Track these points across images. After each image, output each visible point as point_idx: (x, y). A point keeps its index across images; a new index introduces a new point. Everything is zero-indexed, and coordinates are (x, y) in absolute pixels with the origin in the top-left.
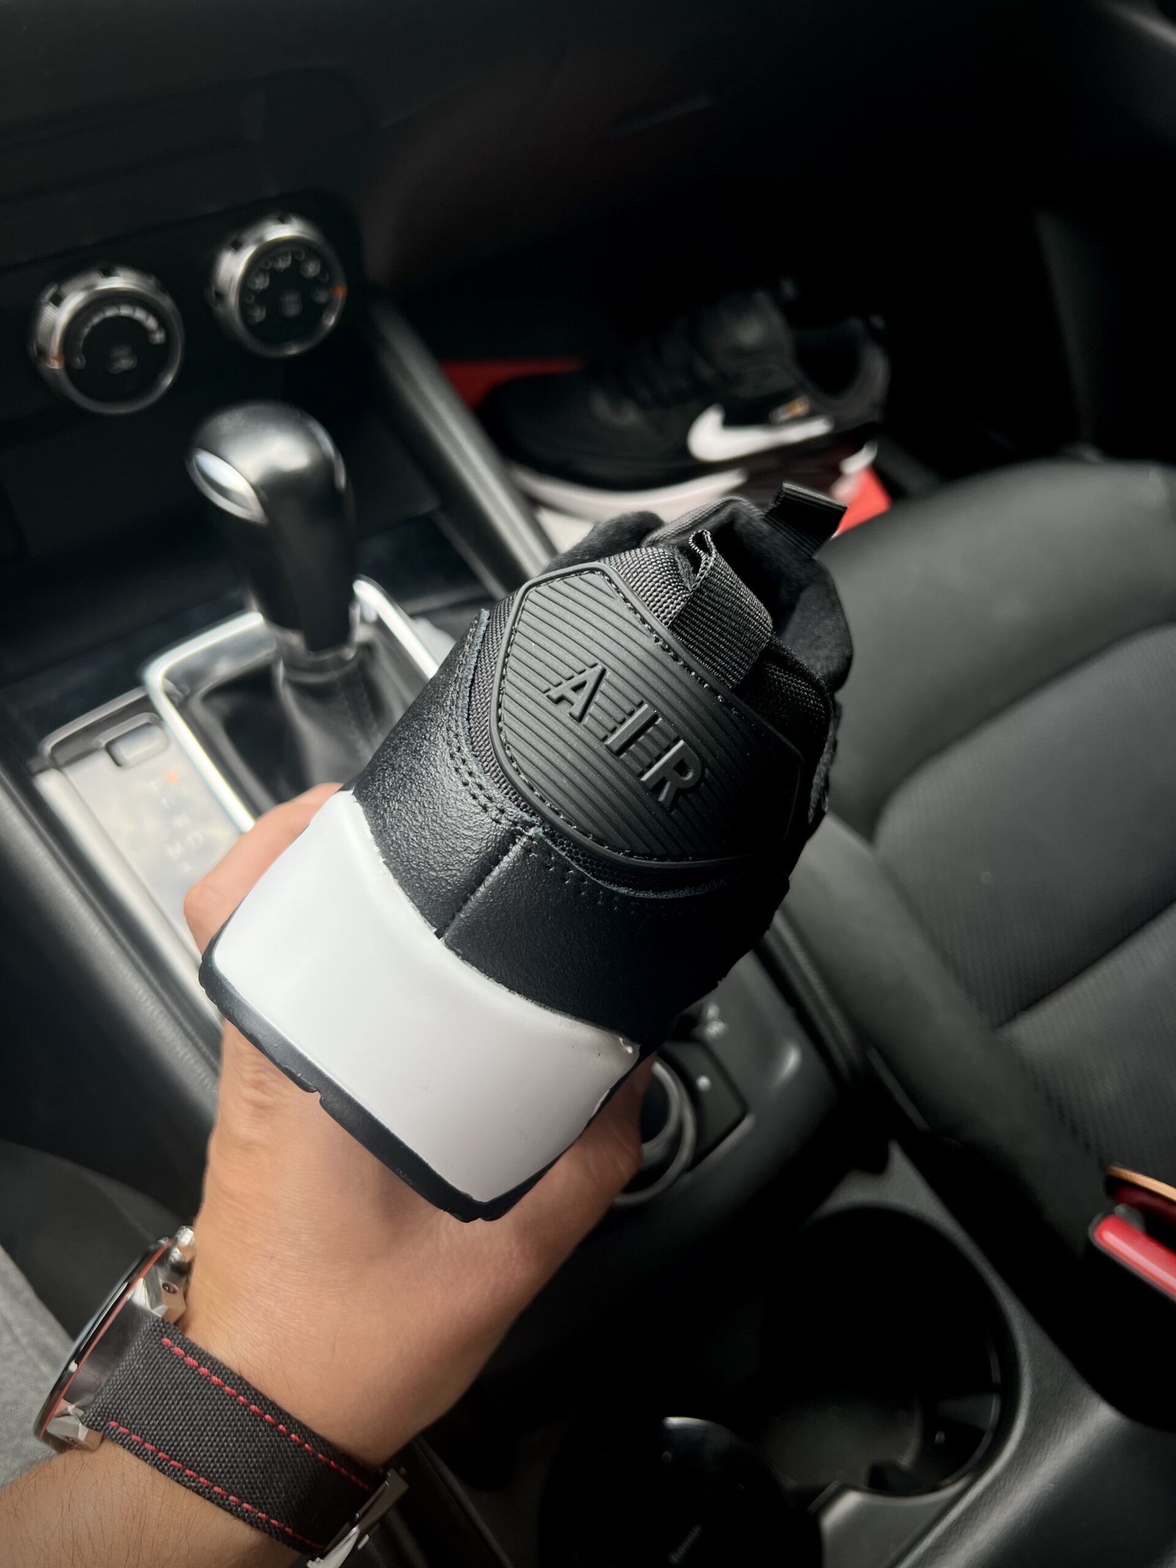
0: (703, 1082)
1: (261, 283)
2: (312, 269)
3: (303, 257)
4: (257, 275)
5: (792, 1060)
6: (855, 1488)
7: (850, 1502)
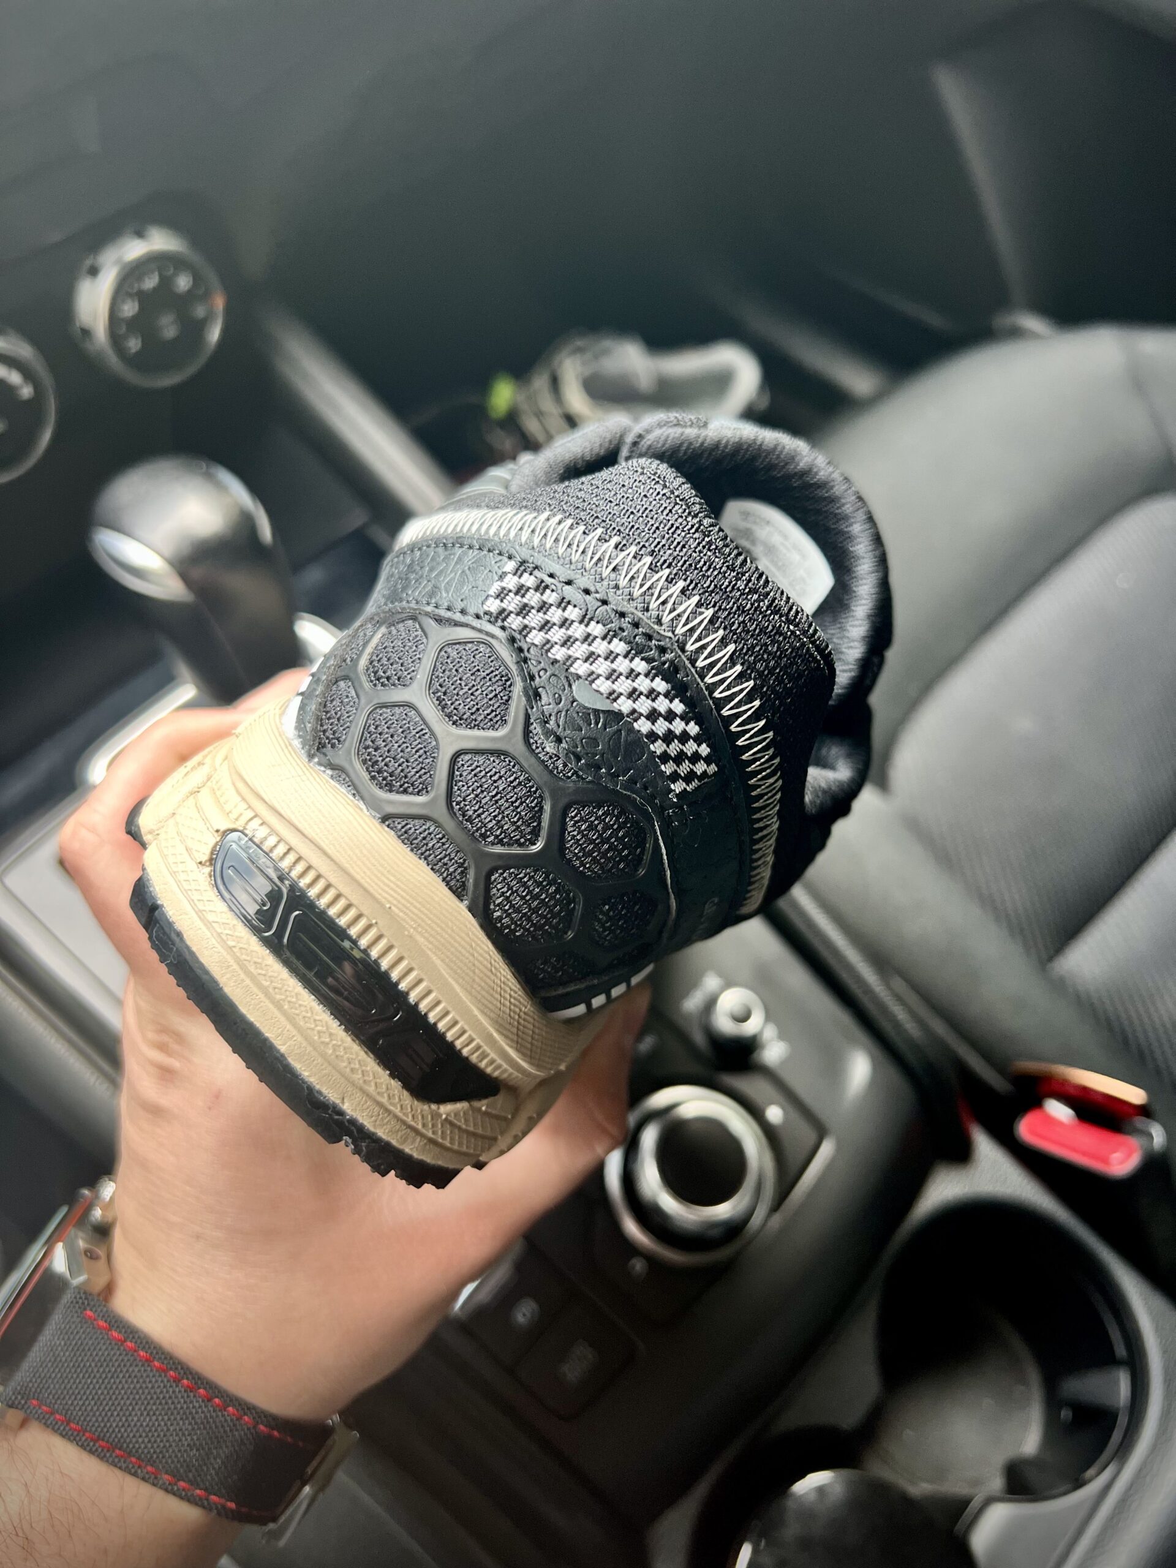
0: (774, 1113)
1: (129, 309)
2: (183, 283)
3: (172, 270)
4: (123, 302)
6: (1001, 1501)
7: (997, 1515)
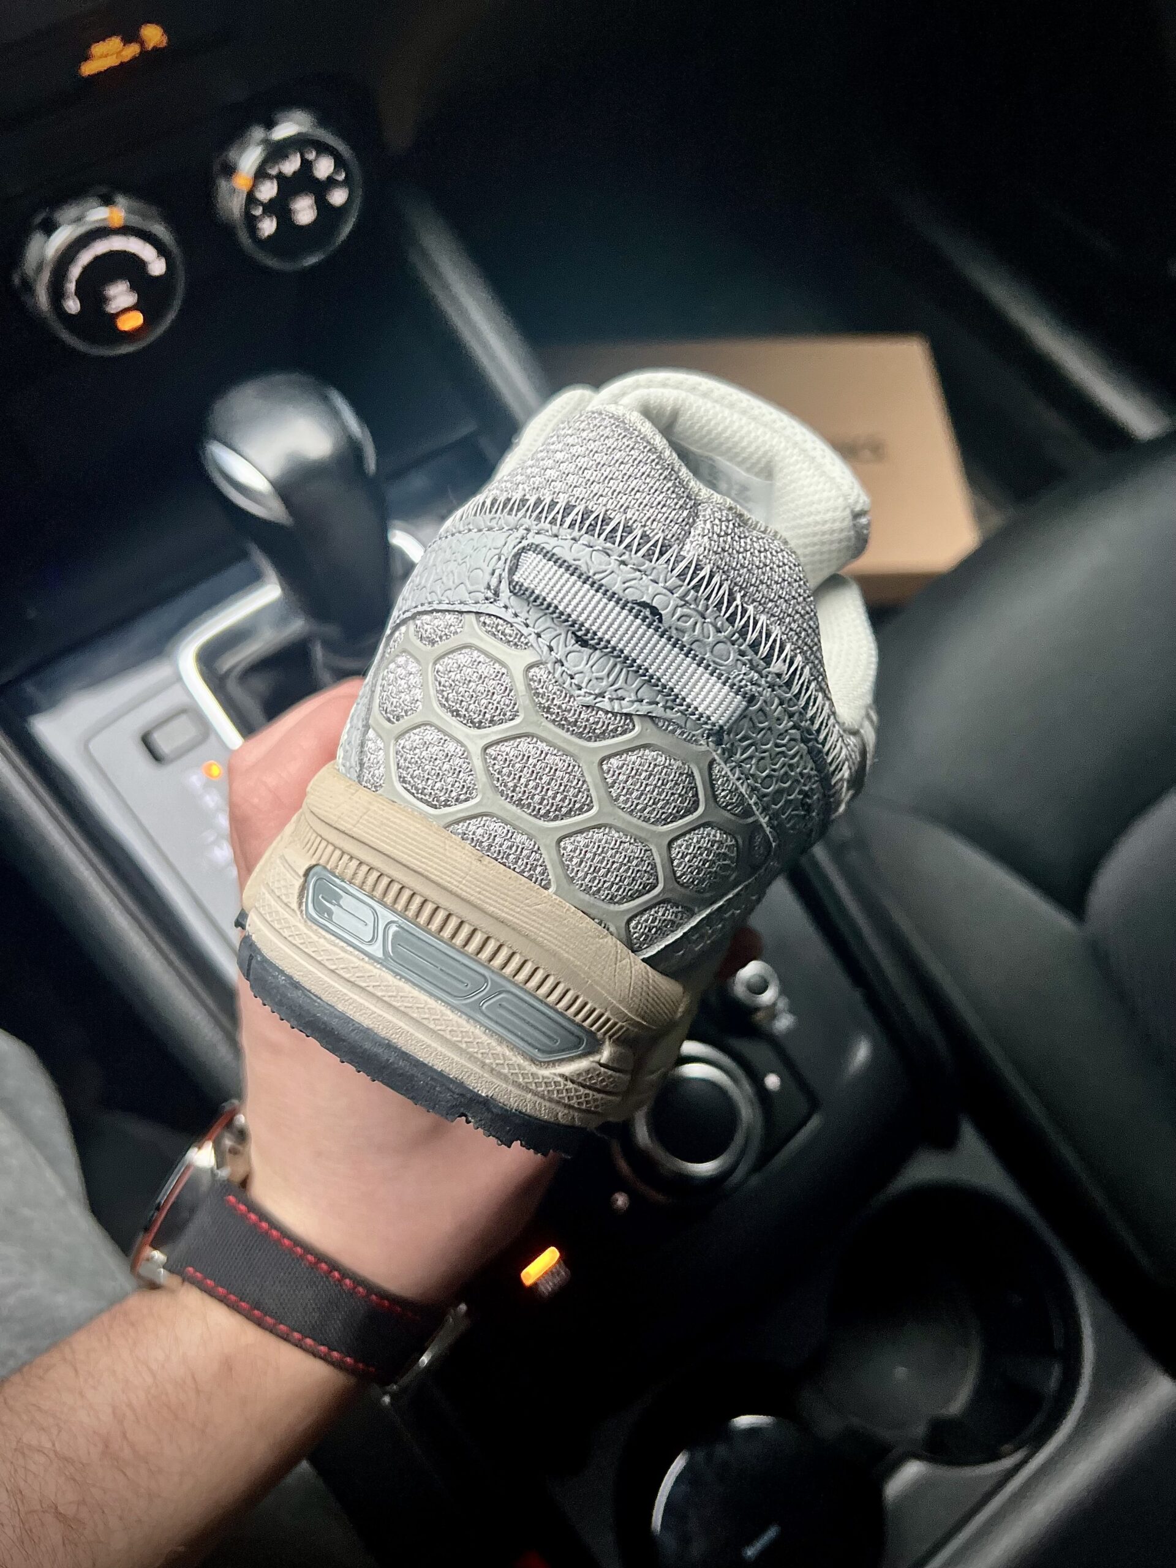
0: (772, 1081)
1: (268, 191)
2: (324, 167)
3: (315, 154)
4: (263, 183)
5: (862, 1052)
6: (918, 1457)
7: (912, 1471)
